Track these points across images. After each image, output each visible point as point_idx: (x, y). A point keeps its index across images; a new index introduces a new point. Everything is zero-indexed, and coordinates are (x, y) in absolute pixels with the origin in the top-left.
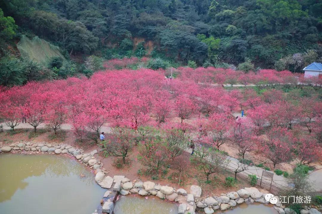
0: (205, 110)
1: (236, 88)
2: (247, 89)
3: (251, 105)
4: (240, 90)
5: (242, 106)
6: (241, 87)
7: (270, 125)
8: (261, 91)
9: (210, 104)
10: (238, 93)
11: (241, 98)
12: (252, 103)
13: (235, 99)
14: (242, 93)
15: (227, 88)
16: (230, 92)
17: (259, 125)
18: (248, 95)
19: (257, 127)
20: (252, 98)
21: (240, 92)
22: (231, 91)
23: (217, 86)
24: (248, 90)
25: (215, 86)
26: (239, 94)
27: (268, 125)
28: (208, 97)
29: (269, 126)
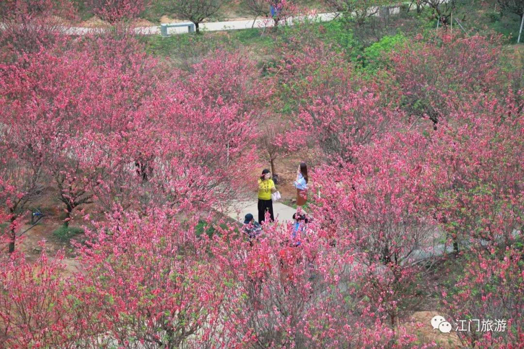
0: (45, 202)
1: (225, 37)
2: (287, 41)
3: (328, 141)
4: (253, 55)
5: (273, 149)
6: (254, 33)
7: (450, 249)
8: (375, 48)
9: (75, 163)
10: (238, 70)
11: (260, 103)
12: (329, 129)
13: (231, 110)
14: (264, 69)
15: (167, 45)
16: (192, 71)
17: (389, 260)
18: (305, 81)
19: (380, 270)
20: (328, 99)
21: (251, 61)
22: (197, 62)
23: (101, 37)
24: (295, 48)
25: (87, 37)
26: (245, 81)
27: (438, 250)
28: (57, 113)
29: (449, 256)
